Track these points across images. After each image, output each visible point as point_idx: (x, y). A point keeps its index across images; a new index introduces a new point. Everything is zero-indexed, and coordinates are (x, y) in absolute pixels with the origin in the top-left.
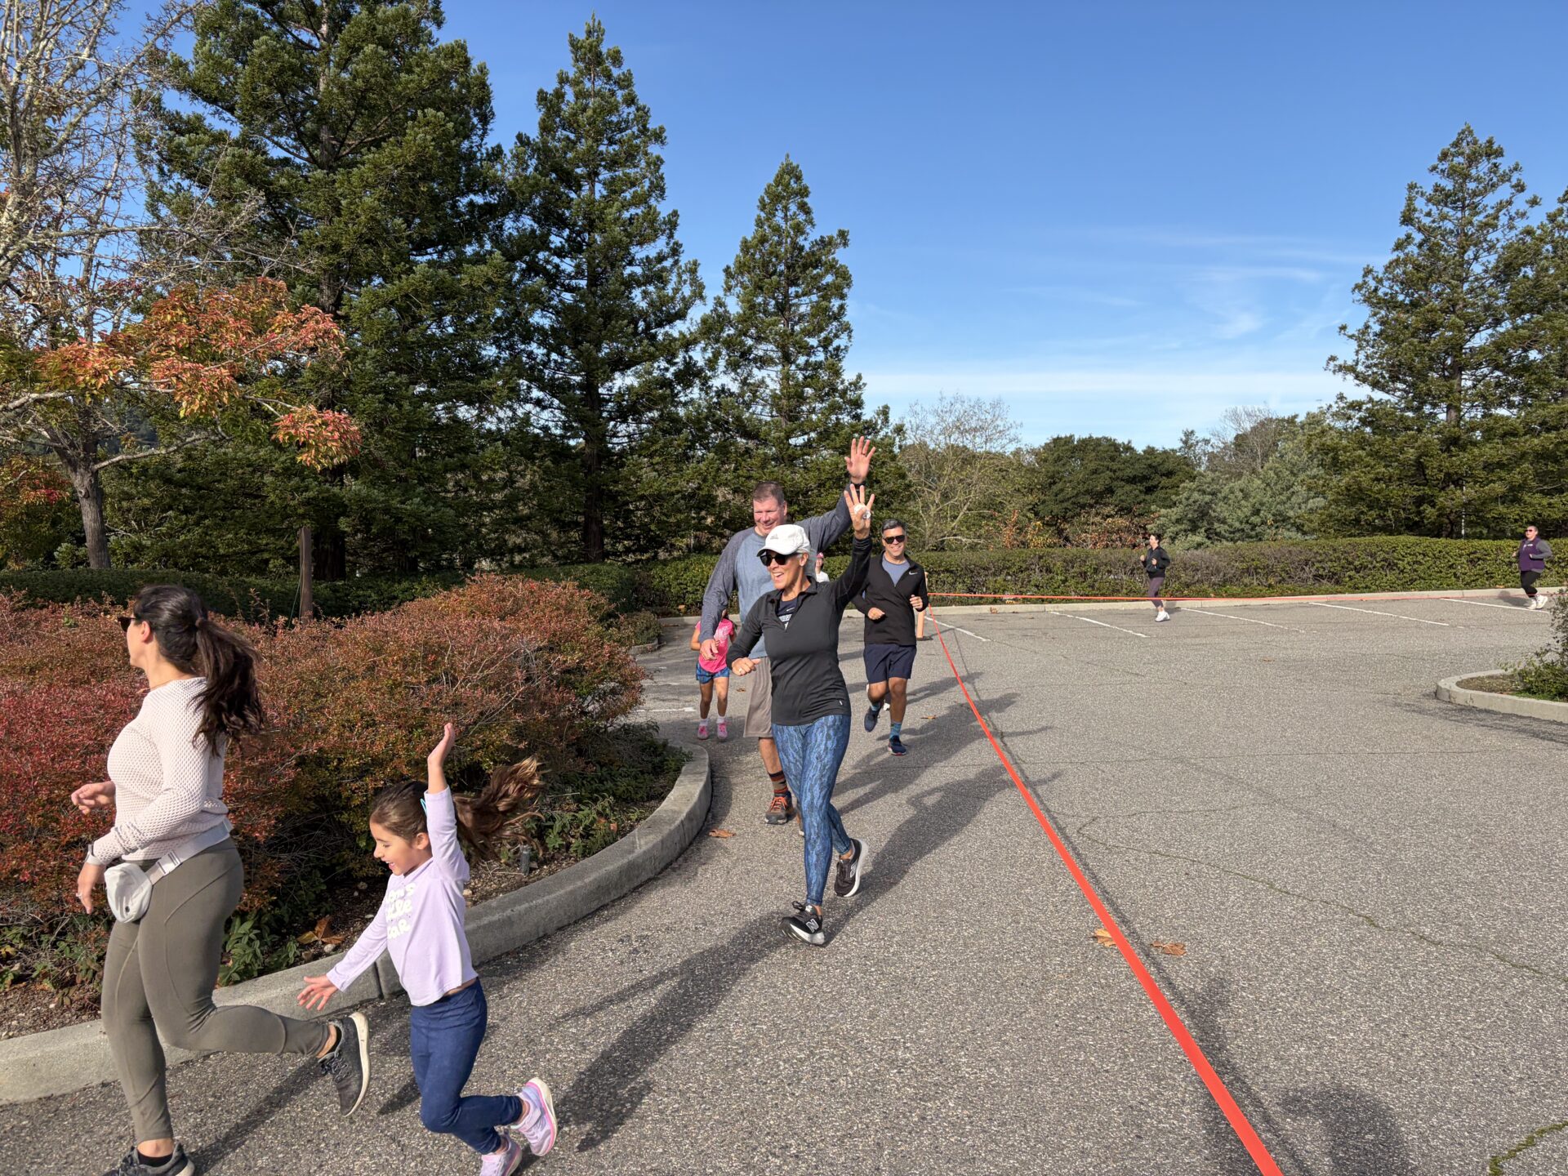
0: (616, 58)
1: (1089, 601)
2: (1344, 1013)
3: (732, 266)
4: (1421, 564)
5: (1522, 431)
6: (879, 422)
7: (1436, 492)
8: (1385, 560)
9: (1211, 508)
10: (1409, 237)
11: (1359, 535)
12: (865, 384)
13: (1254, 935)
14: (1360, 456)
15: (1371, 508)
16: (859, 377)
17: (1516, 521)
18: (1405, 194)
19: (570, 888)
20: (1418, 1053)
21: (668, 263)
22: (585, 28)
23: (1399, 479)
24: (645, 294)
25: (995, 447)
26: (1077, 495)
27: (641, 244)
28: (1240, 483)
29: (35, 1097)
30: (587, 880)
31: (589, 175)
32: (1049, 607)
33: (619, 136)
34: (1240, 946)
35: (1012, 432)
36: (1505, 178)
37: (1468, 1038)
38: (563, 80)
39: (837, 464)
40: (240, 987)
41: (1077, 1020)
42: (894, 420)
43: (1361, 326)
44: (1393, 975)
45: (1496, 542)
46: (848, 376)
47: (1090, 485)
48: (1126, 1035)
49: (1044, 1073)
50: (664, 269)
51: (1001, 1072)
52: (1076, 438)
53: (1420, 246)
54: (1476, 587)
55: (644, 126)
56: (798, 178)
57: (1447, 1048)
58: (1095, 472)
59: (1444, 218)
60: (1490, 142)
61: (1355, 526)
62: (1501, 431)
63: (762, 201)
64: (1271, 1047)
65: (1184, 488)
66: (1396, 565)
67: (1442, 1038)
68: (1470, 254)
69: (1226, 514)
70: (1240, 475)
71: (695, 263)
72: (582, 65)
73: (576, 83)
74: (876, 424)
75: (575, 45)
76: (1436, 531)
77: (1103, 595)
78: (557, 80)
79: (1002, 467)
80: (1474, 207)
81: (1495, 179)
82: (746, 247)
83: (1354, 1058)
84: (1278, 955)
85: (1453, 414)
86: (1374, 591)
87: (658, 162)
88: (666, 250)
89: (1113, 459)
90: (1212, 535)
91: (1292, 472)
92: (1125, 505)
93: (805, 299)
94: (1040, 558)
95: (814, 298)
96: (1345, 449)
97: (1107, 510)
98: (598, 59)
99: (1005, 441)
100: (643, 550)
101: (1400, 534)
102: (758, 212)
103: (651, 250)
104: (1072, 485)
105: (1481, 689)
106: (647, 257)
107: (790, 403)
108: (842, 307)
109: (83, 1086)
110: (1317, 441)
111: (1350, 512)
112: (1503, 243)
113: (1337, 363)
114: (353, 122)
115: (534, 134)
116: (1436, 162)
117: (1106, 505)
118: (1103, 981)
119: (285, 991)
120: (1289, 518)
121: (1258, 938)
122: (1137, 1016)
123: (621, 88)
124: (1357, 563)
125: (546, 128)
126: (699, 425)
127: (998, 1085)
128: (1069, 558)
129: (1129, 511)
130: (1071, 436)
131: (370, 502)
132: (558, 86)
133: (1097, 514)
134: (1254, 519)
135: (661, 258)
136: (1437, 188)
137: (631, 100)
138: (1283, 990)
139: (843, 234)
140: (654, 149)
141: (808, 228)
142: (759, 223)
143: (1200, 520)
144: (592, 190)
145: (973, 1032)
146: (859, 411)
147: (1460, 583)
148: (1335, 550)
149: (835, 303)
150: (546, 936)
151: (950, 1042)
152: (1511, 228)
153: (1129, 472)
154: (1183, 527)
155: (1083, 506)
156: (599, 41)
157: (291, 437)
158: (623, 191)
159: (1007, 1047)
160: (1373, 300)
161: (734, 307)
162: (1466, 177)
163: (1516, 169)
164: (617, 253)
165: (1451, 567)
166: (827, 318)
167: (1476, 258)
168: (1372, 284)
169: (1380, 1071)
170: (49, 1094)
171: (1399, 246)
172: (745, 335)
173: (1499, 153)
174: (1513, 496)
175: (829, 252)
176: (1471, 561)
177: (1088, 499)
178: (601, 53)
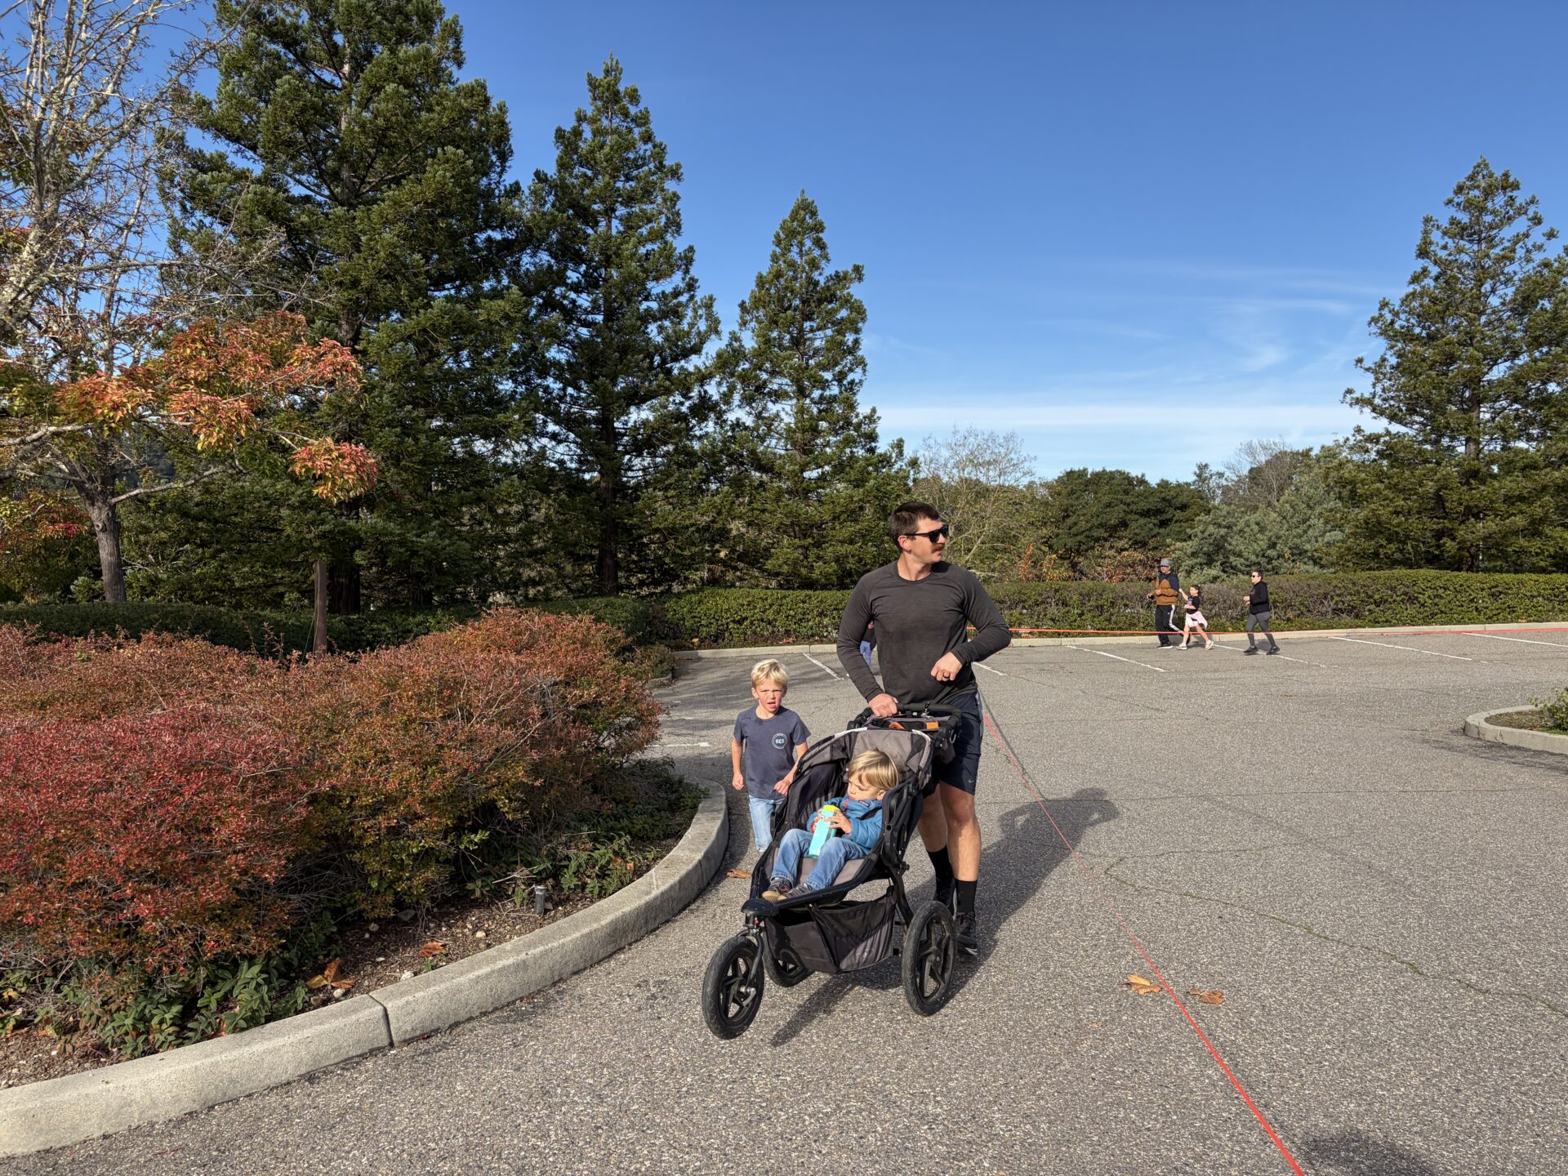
0: (634, 97)
1: (1106, 635)
2: (1394, 1067)
3: (747, 301)
4: (1442, 598)
5: (1542, 464)
6: (894, 455)
7: (1456, 526)
8: (1405, 594)
9: (1226, 541)
10: (1425, 270)
11: (1378, 569)
12: (879, 418)
13: (1295, 982)
14: (1378, 489)
15: (1390, 541)
16: (874, 410)
17: (1537, 554)
18: (1421, 227)
19: (586, 930)
20: (1473, 1109)
21: (683, 298)
22: (604, 67)
23: (1419, 513)
24: (661, 329)
25: (1009, 481)
26: (1091, 529)
27: (657, 279)
28: (1257, 516)
29: (34, 1150)
30: (603, 923)
31: (606, 211)
32: (1065, 641)
33: (635, 173)
34: (1281, 995)
35: (1026, 465)
36: (1522, 211)
37: (1525, 1094)
38: (581, 118)
39: (851, 497)
40: (247, 1035)
41: (1114, 1073)
42: (908, 453)
43: (1377, 359)
44: (1442, 1026)
45: (1520, 576)
46: (863, 410)
47: (1104, 518)
48: (1166, 1090)
49: (1082, 1131)
50: (680, 304)
51: (1037, 1129)
52: (1090, 471)
53: (1436, 279)
54: (1498, 621)
55: (661, 163)
56: (814, 214)
57: (1503, 1105)
58: (1109, 505)
59: (1460, 251)
60: (1506, 175)
61: (1375, 559)
62: (1520, 464)
63: (777, 236)
64: (1320, 1103)
65: (1200, 521)
66: (1417, 598)
67: (1497, 1093)
68: (1487, 287)
69: (1242, 548)
70: (1256, 508)
71: (711, 298)
72: (599, 103)
73: (594, 121)
74: (890, 457)
75: (593, 85)
76: (1456, 565)
77: (1120, 629)
78: (574, 118)
79: (1015, 500)
80: (1491, 241)
81: (1511, 212)
82: (761, 282)
83: (1406, 1115)
84: (1322, 1005)
85: (1472, 447)
86: (1394, 625)
87: (675, 198)
88: (682, 285)
89: (1126, 492)
90: (1228, 568)
91: (1308, 506)
92: (1139, 538)
93: (820, 334)
94: (1057, 591)
95: (829, 332)
96: (1363, 482)
97: (1120, 544)
98: (616, 97)
99: (1018, 475)
100: (657, 583)
101: (1420, 567)
102: (774, 248)
103: (667, 286)
104: (1087, 517)
105: (1510, 725)
106: (663, 292)
107: (805, 437)
108: (856, 342)
109: (83, 1138)
110: (1334, 474)
111: (1369, 545)
112: (1520, 276)
113: (1354, 395)
114: (373, 159)
115: (551, 170)
116: (1451, 195)
117: (1120, 538)
118: (1139, 1031)
119: (292, 1039)
120: (1306, 551)
121: (1299, 985)
122: (1177, 1069)
123: (638, 125)
124: (1376, 597)
125: (563, 166)
126: (715, 460)
127: (1034, 1143)
128: (1085, 591)
129: (1144, 544)
130: (1085, 470)
131: (386, 535)
132: (575, 124)
133: (1111, 547)
134: (1270, 552)
135: (677, 293)
136: (1453, 221)
137: (648, 138)
138: (1328, 1042)
139: (857, 269)
140: (671, 186)
141: (823, 263)
142: (775, 258)
143: (1216, 553)
144: (609, 227)
145: (1006, 1085)
146: (873, 444)
147: (1481, 617)
148: (1354, 584)
149: (850, 338)
150: (561, 980)
151: (983, 1096)
152: (1529, 261)
153: (1143, 505)
154: (1199, 560)
155: (1097, 540)
156: (617, 80)
157: (308, 470)
158: (640, 227)
159: (1042, 1102)
160: (1388, 332)
161: (749, 342)
162: (1483, 210)
163: (1532, 201)
164: (634, 289)
165: (1472, 600)
166: (843, 352)
167: (1493, 291)
168: (1389, 317)
169: (1434, 1129)
170: (48, 1147)
171: (1415, 279)
172: (760, 369)
173: (1515, 186)
174: (1534, 529)
175: (844, 287)
176: (1493, 595)
177: (1102, 533)
178: (618, 92)
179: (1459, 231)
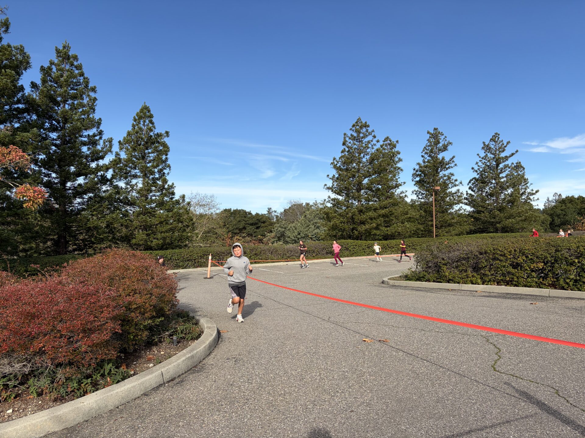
0: (76, 58)
3: (122, 141)
4: (355, 248)
5: (379, 208)
7: (357, 226)
9: (285, 233)
10: (345, 149)
12: (175, 187)
15: (339, 231)
16: (173, 184)
17: (379, 235)
18: (343, 136)
21: (97, 138)
22: (63, 45)
24: (89, 149)
25: (212, 211)
27: (86, 129)
28: (294, 224)
31: (64, 101)
33: (76, 87)
35: (218, 206)
36: (370, 134)
38: (52, 63)
42: (187, 200)
43: (332, 176)
44: (439, 339)
46: (170, 183)
47: (238, 226)
50: (97, 140)
52: (232, 210)
53: (348, 152)
54: (370, 255)
55: (87, 85)
56: (149, 111)
57: (464, 350)
58: (239, 221)
60: (366, 123)
63: (134, 118)
67: (461, 348)
68: (362, 155)
69: (290, 235)
70: (293, 222)
71: (111, 139)
72: (60, 59)
73: (57, 65)
74: (180, 201)
75: (58, 51)
76: (357, 238)
78: (49, 63)
79: (210, 218)
80: (362, 141)
81: (367, 134)
82: (129, 134)
84: (410, 339)
85: (360, 203)
87: (95, 99)
88: (96, 132)
89: (245, 217)
90: (287, 242)
91: (309, 221)
92: (250, 233)
93: (152, 155)
95: (155, 155)
97: (244, 235)
98: (68, 58)
99: (215, 209)
100: (81, 250)
101: (348, 239)
102: (133, 122)
103: (91, 132)
104: (232, 225)
106: (88, 135)
107: (144, 192)
108: (167, 159)
109: (77, 423)
112: (370, 153)
113: (327, 186)
115: (39, 82)
116: (351, 127)
117: (243, 233)
121: (402, 336)
123: (77, 69)
125: (44, 81)
129: (251, 235)
132: (49, 65)
133: (240, 236)
135: (94, 135)
136: (352, 135)
137: (82, 74)
139: (167, 133)
140: (92, 94)
141: (153, 129)
142: (134, 126)
143: (281, 237)
144: (64, 107)
146: (173, 196)
147: (366, 254)
149: (164, 157)
152: (373, 148)
153: (251, 222)
156: (68, 51)
158: (79, 109)
160: (335, 167)
161: (123, 156)
162: (360, 132)
163: (373, 131)
164: (76, 132)
165: (363, 249)
166: (161, 162)
167: (364, 157)
168: (336, 163)
170: (66, 427)
171: (342, 152)
172: (127, 167)
173: (368, 126)
174: (377, 228)
175: (162, 138)
176: (368, 247)
177: (237, 231)
178: (69, 56)
179: (353, 138)
